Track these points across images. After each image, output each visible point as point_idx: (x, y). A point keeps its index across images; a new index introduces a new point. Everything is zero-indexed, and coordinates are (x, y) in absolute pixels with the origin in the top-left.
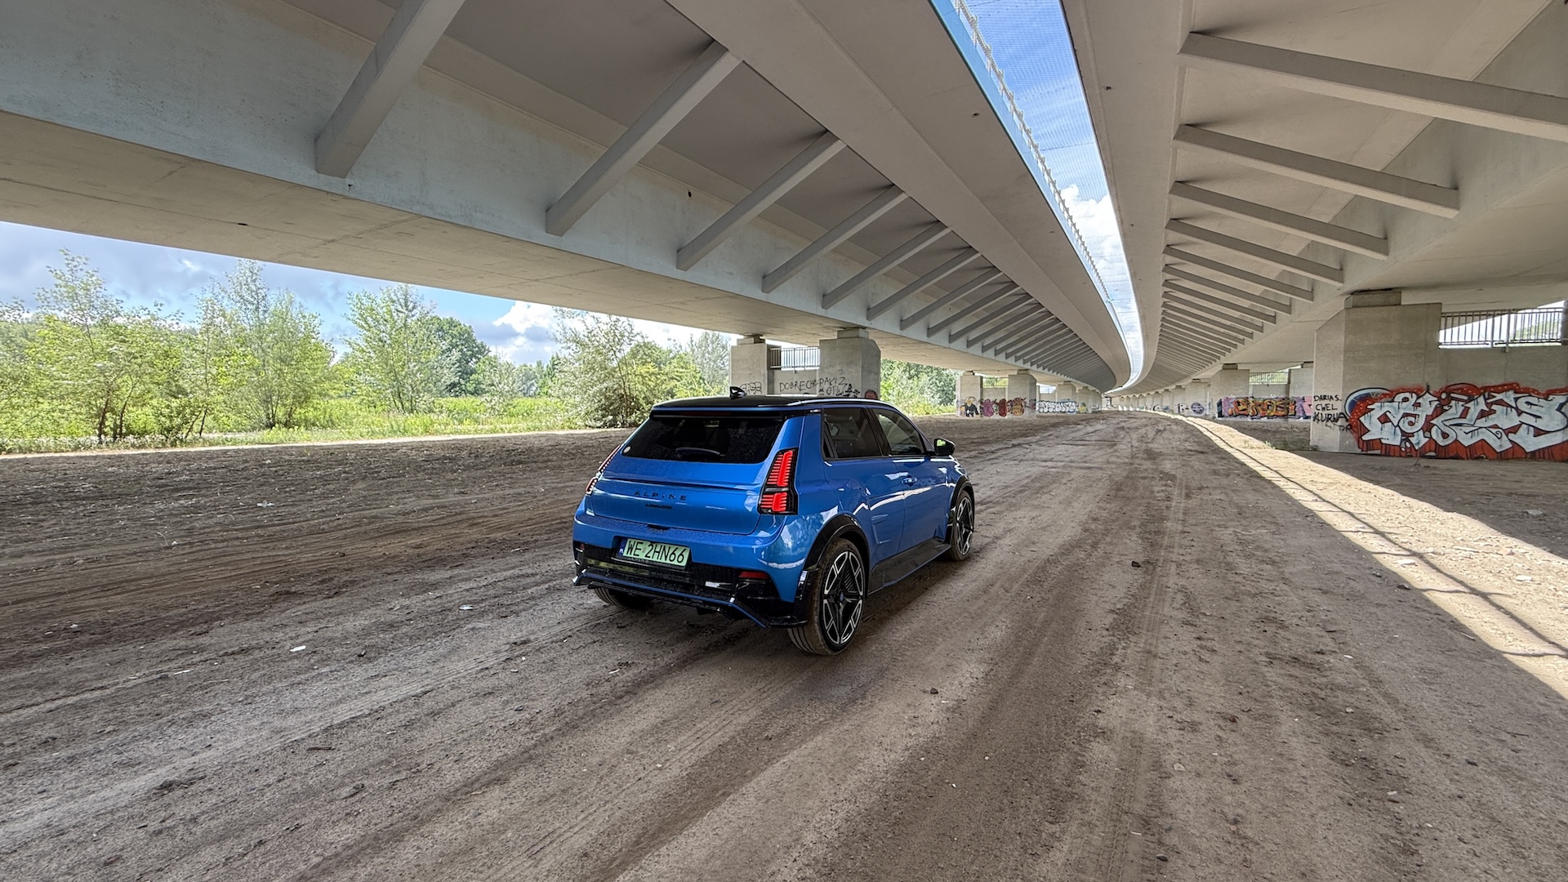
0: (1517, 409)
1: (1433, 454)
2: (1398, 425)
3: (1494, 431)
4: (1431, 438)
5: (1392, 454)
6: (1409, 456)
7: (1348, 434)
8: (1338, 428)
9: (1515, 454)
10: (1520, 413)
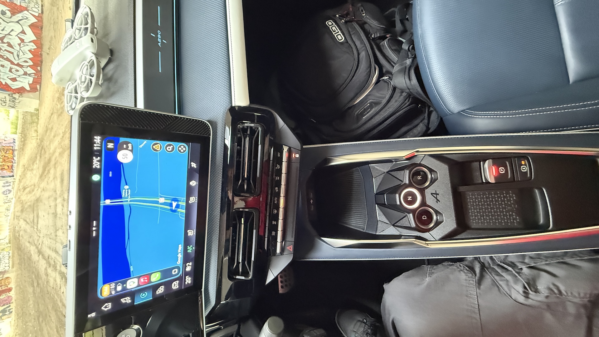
0: (6, 35)
1: (39, 68)
2: (19, 76)
3: (22, 45)
4: (28, 66)
5: (40, 81)
6: (41, 75)
7: (24, 95)
8: (20, 98)
9: (38, 43)
10: (9, 34)
